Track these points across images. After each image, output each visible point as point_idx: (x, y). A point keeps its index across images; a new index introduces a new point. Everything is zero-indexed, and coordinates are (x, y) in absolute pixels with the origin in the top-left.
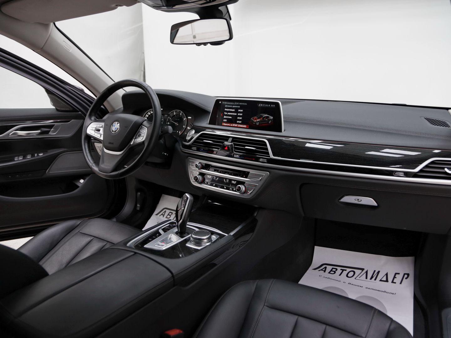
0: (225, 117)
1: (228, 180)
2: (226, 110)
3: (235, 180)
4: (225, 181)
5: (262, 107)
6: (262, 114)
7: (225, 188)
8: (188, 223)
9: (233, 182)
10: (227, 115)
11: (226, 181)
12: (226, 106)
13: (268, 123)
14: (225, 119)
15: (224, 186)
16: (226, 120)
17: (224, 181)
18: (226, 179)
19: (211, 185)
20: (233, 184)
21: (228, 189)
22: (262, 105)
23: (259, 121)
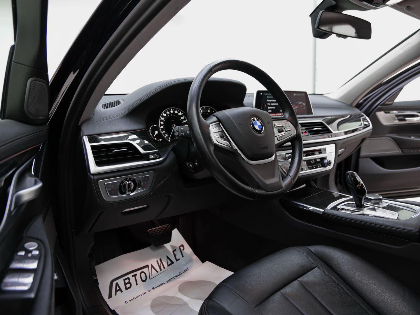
0: (269, 108)
1: (314, 160)
2: (268, 101)
3: (318, 159)
4: (312, 162)
5: (296, 96)
6: (298, 102)
7: (314, 167)
10: (270, 106)
11: (312, 161)
12: (268, 97)
13: (303, 109)
14: (270, 109)
15: (313, 167)
16: (270, 111)
17: (311, 162)
18: (312, 160)
20: (318, 162)
21: (316, 167)
22: (296, 94)
23: (297, 108)
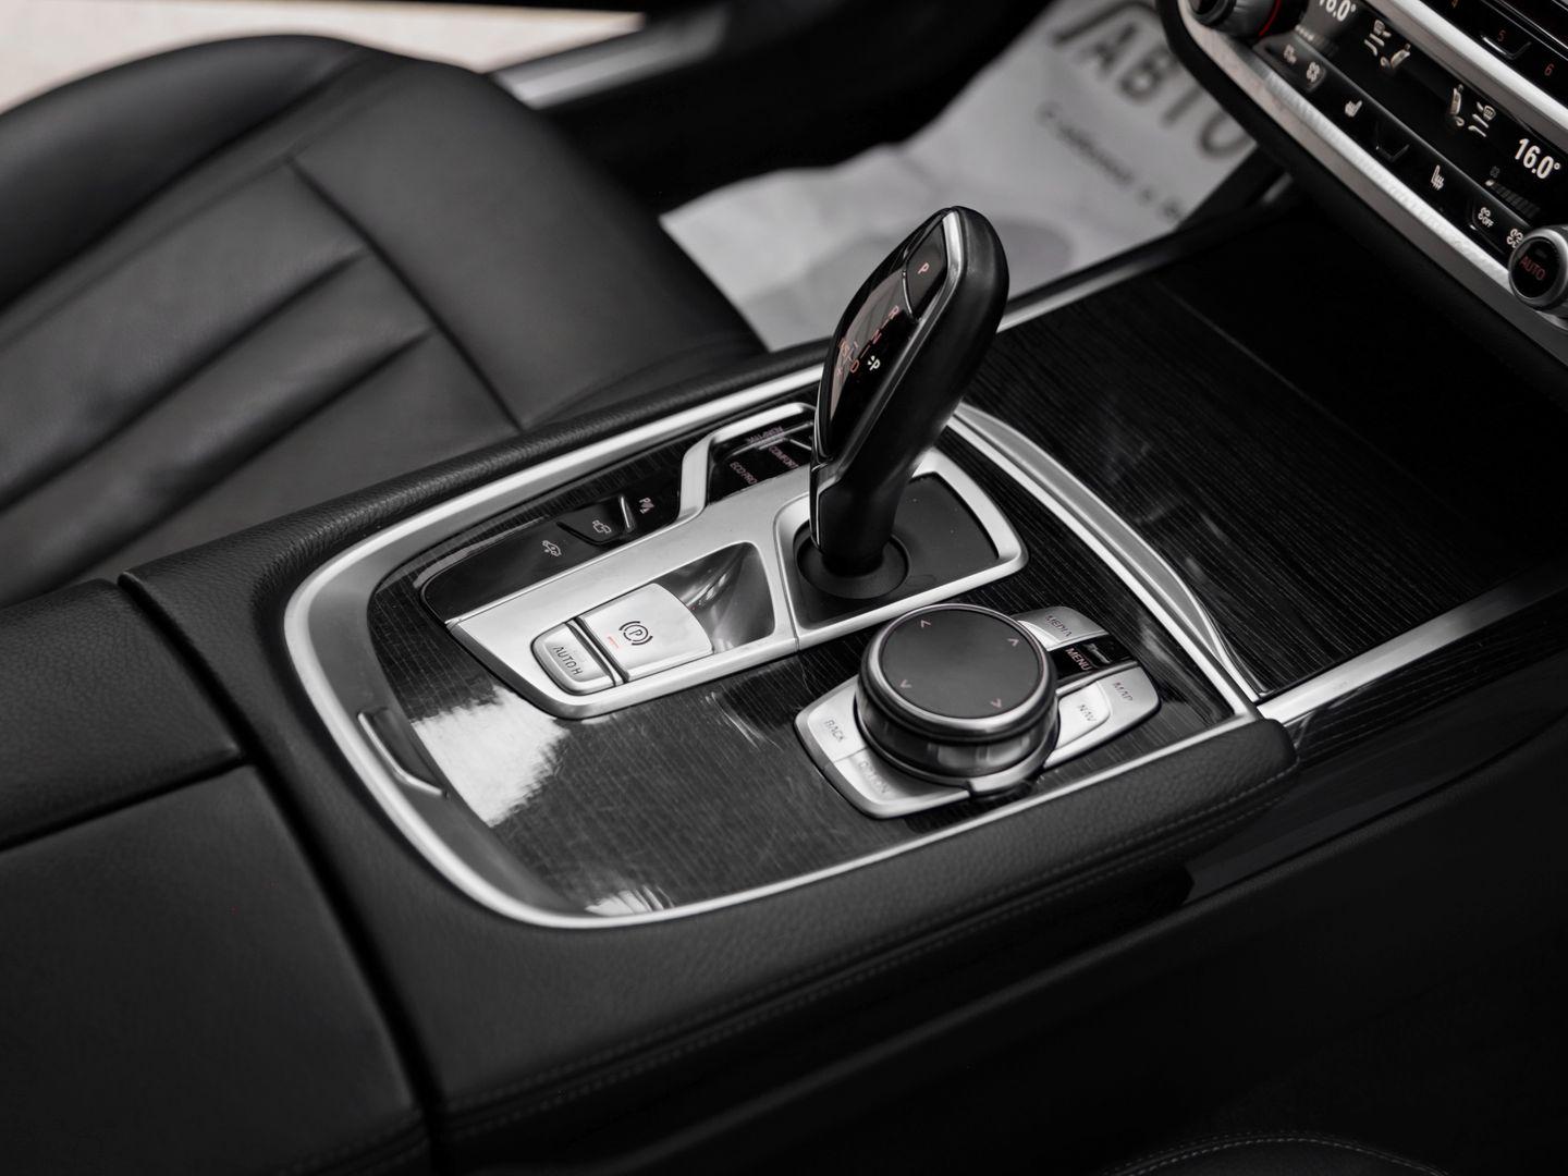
1: (1489, 113)
4: (1457, 105)
7: (1435, 183)
8: (964, 421)
9: (1528, 154)
11: (1469, 108)
15: (1428, 164)
17: (1448, 104)
18: (1473, 97)
19: (1328, 99)
20: (1518, 178)
21: (1455, 205)
